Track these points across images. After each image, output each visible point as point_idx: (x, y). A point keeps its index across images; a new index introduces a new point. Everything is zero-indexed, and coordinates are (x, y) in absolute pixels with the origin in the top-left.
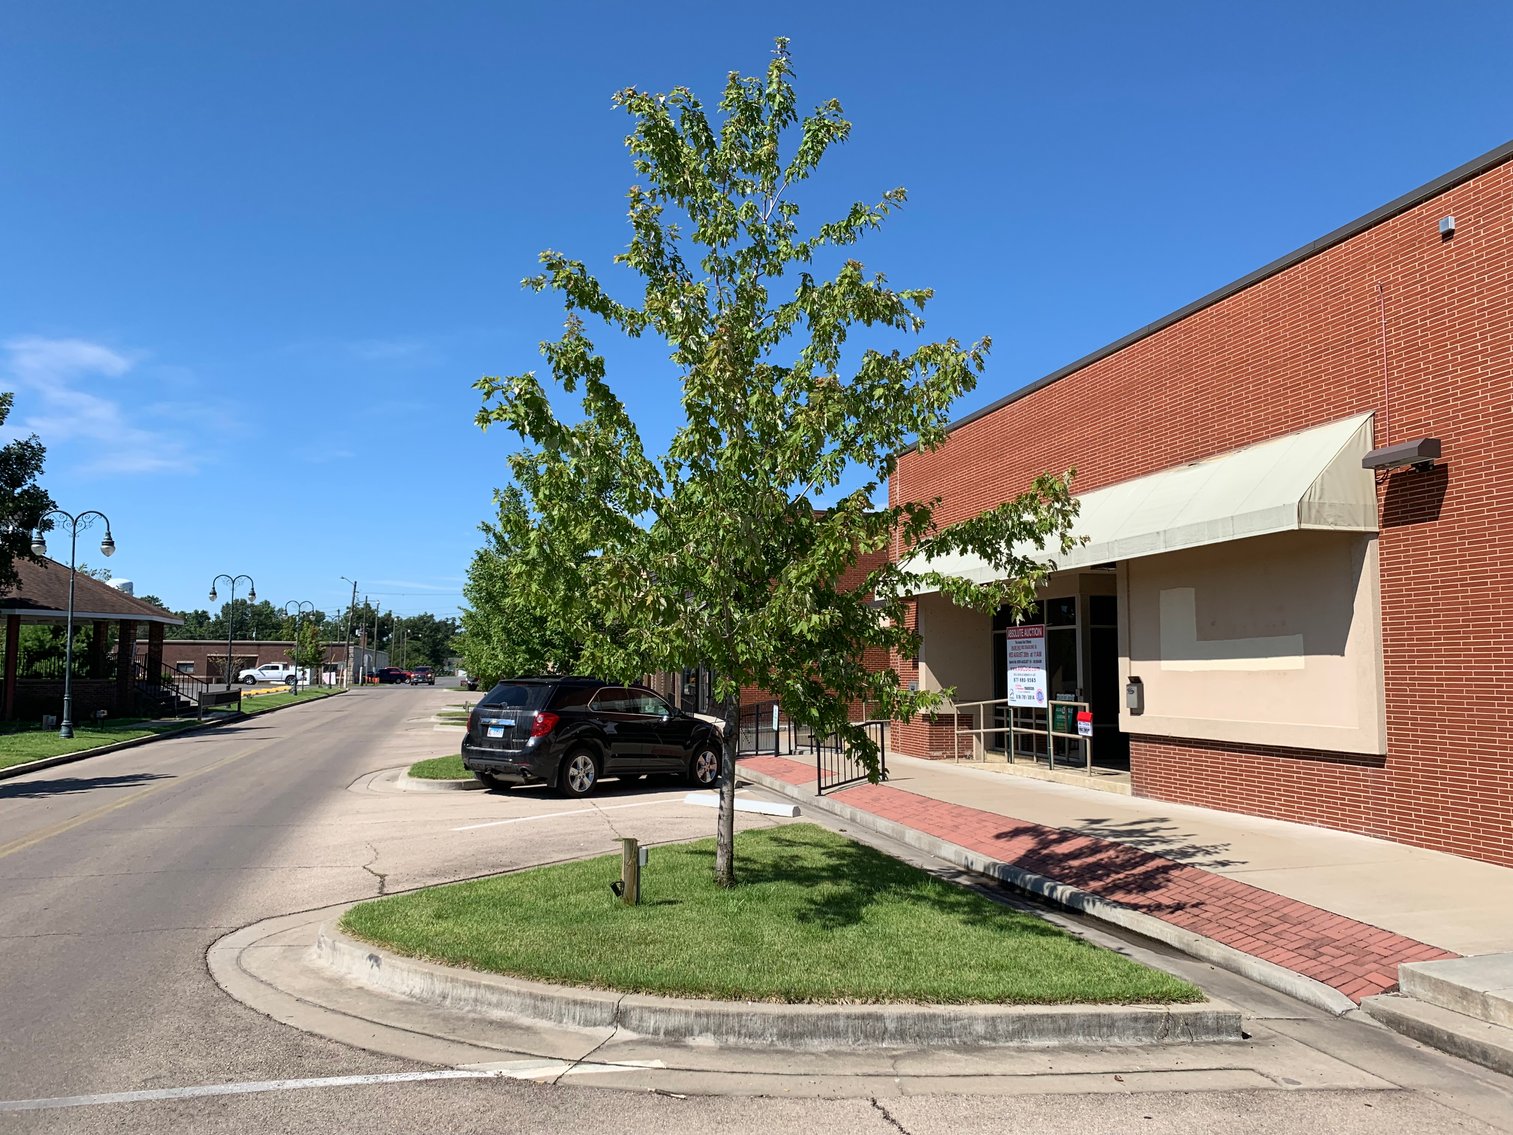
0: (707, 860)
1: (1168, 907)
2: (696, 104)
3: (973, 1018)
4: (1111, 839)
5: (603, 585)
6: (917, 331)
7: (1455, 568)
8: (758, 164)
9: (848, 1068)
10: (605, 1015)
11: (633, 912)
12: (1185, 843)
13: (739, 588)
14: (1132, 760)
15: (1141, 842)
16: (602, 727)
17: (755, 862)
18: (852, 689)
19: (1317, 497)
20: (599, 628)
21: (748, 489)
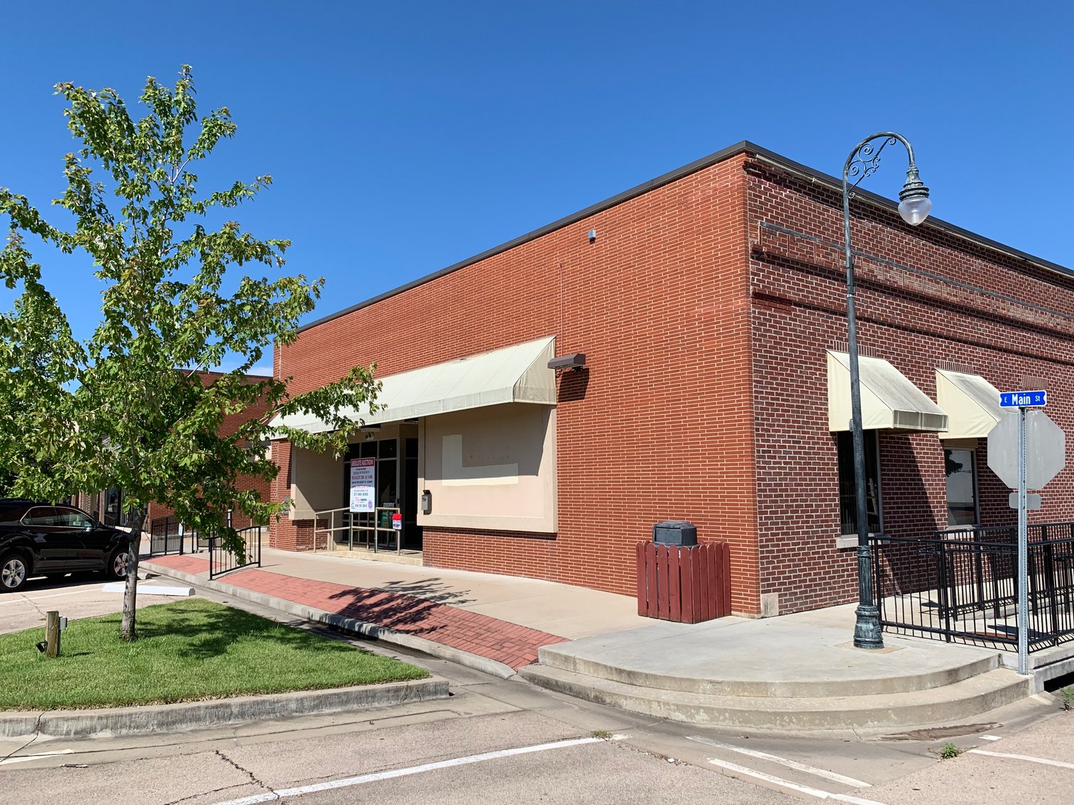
0: (115, 626)
1: (427, 630)
2: (120, 102)
3: (288, 700)
4: (401, 593)
5: (36, 432)
6: (280, 266)
7: (591, 427)
8: (166, 149)
9: (203, 737)
10: (29, 727)
11: (54, 661)
12: (445, 592)
13: (145, 435)
14: (424, 543)
15: (418, 593)
16: (32, 537)
17: (154, 624)
18: (225, 502)
19: (524, 384)
20: (31, 460)
21: (151, 368)
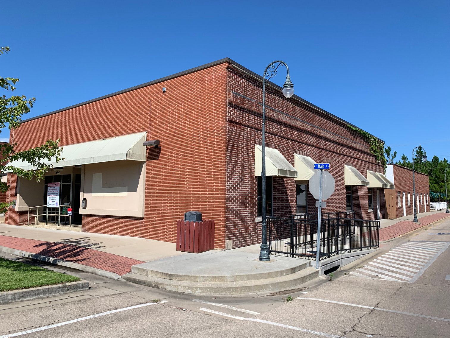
1: (81, 260)
4: (70, 244)
6: (13, 91)
7: (161, 171)
12: (91, 243)
14: (82, 222)
15: (78, 244)
19: (132, 151)
